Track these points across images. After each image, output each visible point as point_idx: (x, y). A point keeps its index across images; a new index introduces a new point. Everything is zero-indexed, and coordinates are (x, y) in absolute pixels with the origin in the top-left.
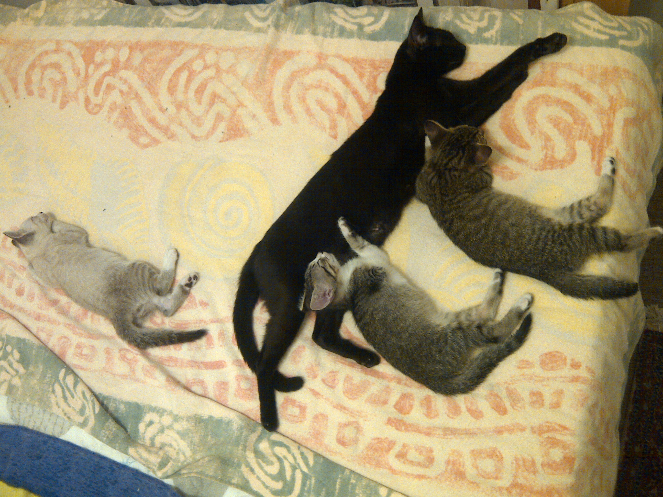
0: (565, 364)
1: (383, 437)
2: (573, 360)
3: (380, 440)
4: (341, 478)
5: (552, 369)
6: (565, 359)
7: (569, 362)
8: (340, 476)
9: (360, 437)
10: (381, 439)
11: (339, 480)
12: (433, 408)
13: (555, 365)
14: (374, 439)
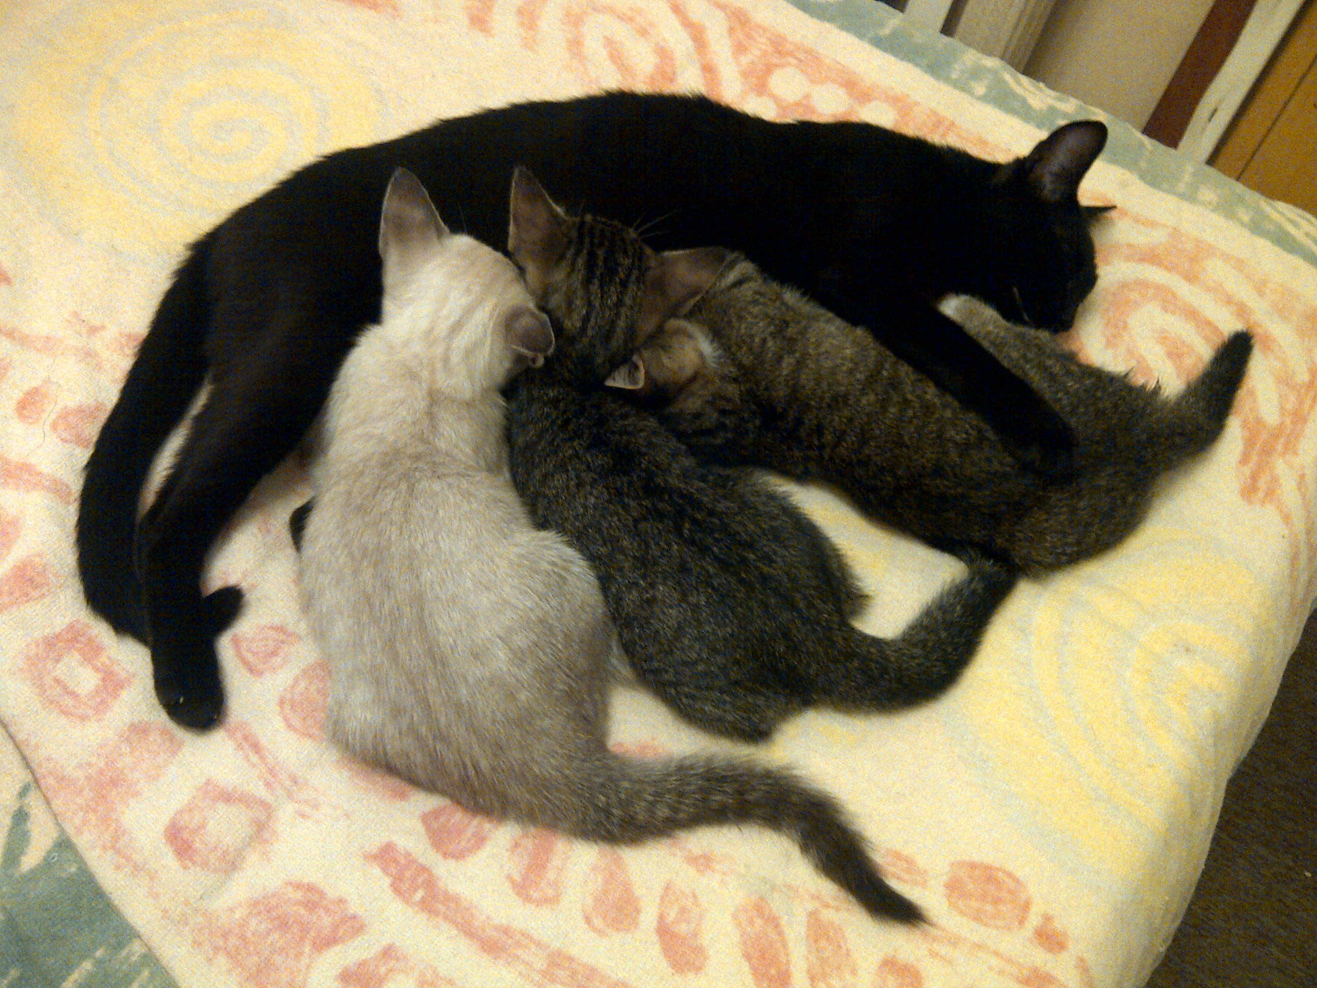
0: (1021, 922)
1: (331, 893)
2: (1048, 918)
3: (315, 898)
4: (99, 963)
5: (978, 917)
6: (1026, 907)
7: (1034, 920)
8: (99, 953)
9: (253, 858)
10: (322, 894)
11: (87, 965)
12: (551, 875)
13: (989, 908)
14: (298, 886)
